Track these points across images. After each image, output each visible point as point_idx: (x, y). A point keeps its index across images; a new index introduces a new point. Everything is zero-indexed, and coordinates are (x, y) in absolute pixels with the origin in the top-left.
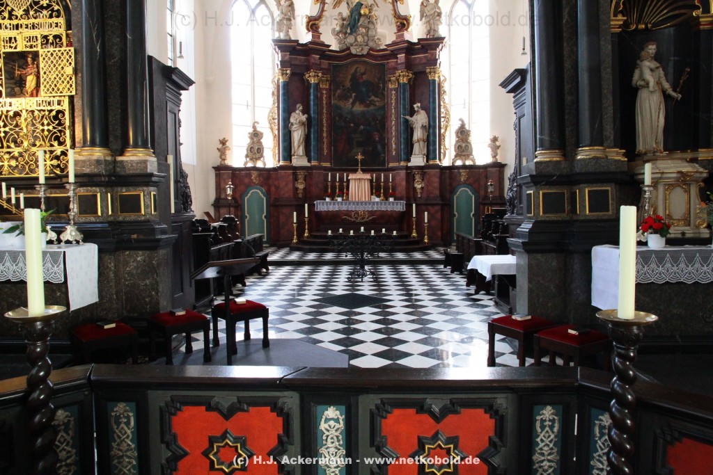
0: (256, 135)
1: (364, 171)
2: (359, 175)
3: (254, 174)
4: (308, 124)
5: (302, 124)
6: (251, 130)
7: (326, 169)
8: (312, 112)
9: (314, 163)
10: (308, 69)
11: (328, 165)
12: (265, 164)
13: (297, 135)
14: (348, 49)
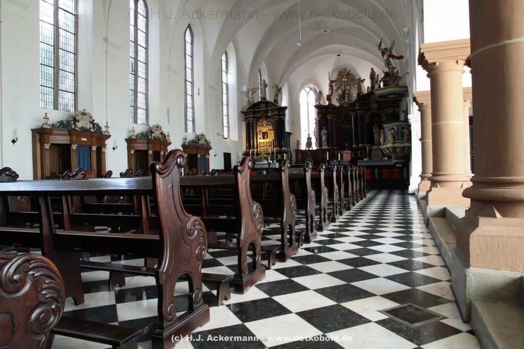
0: (309, 139)
1: (349, 150)
2: (347, 151)
3: (309, 152)
4: (328, 134)
5: (325, 134)
6: (307, 137)
7: (335, 150)
8: (329, 129)
9: (330, 147)
10: (327, 114)
11: (336, 148)
12: (312, 148)
13: (324, 138)
14: (342, 105)
